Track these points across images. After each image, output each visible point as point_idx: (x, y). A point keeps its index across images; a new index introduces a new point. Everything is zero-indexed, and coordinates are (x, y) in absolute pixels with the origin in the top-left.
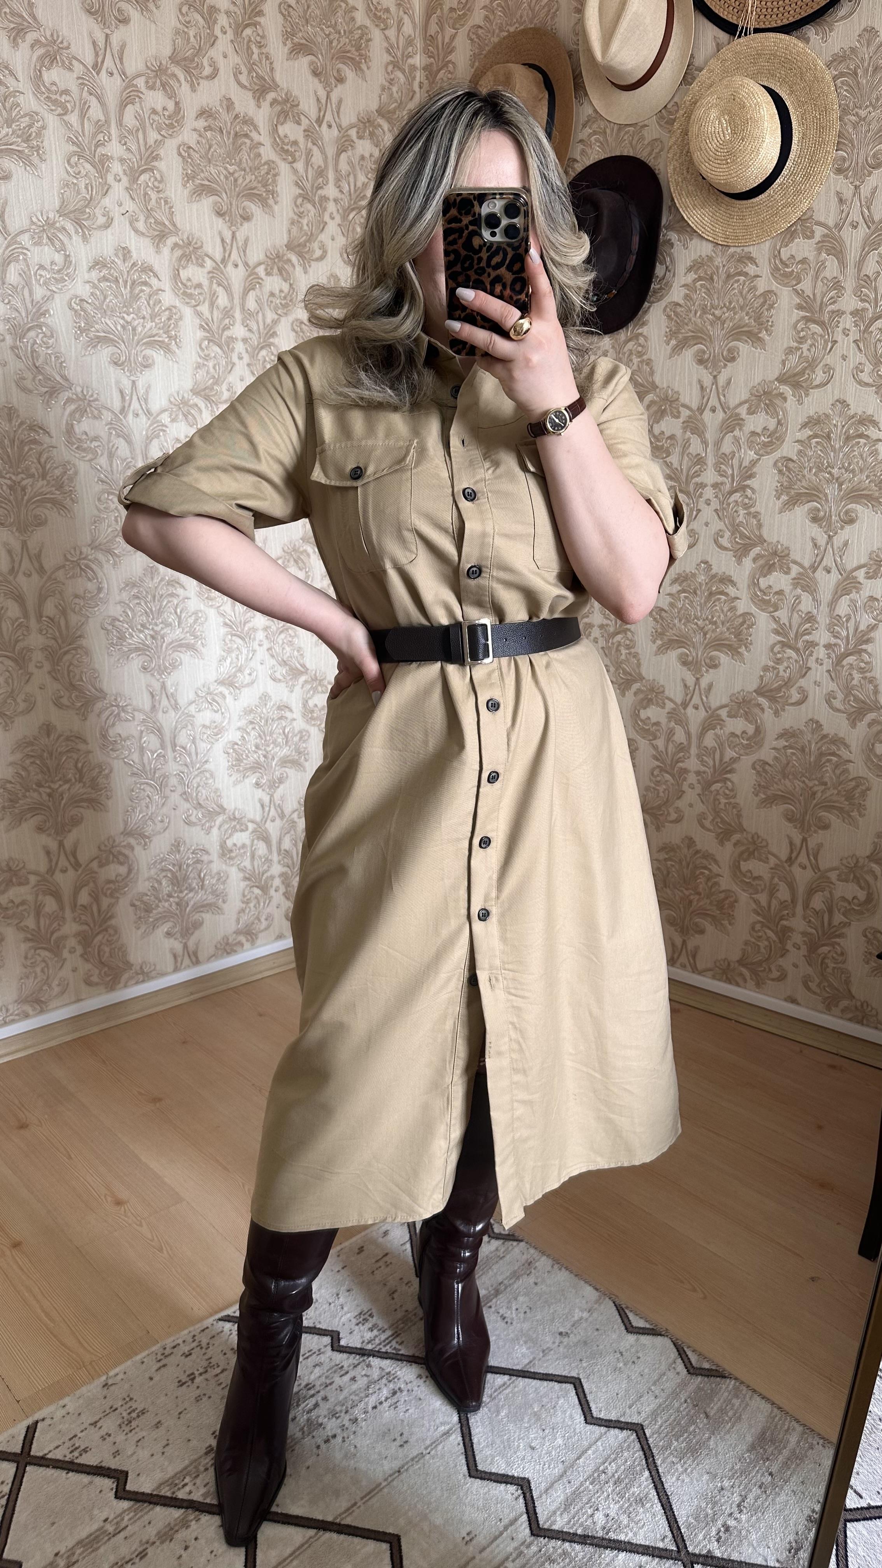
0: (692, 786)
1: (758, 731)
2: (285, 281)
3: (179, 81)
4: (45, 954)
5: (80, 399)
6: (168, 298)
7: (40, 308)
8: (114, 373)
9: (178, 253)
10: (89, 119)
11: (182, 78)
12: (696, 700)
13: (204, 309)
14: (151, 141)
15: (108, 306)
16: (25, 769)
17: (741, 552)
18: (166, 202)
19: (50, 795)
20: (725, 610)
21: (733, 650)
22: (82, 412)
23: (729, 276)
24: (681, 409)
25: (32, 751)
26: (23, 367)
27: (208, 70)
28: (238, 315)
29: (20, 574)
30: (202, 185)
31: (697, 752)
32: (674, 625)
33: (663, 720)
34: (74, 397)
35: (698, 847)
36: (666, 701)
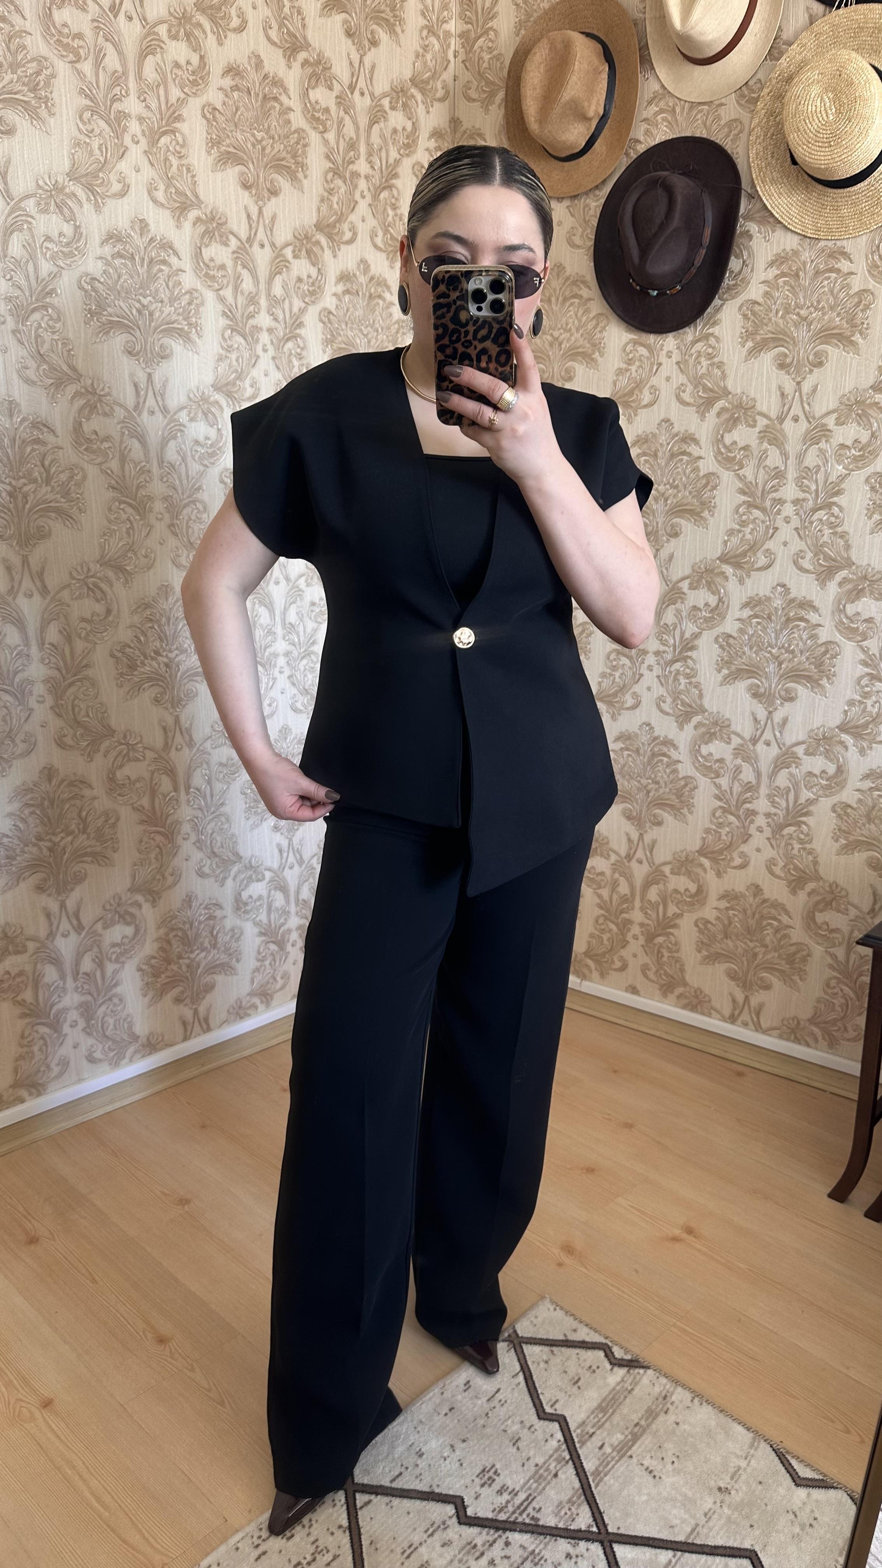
0: (760, 830)
1: (840, 770)
2: (314, 265)
3: (204, 32)
4: (43, 1030)
5: (90, 393)
6: (189, 280)
7: (46, 286)
8: (127, 364)
9: (201, 229)
10: (104, 69)
11: (208, 28)
12: (768, 735)
13: (228, 293)
14: (173, 99)
15: (122, 287)
16: (24, 820)
17: (824, 575)
18: (188, 170)
19: (51, 850)
20: (804, 637)
21: (813, 682)
22: (93, 408)
23: (817, 273)
24: (758, 417)
25: (31, 799)
26: (26, 354)
27: (235, 22)
28: (263, 302)
29: (20, 595)
30: (229, 153)
31: (767, 792)
32: (744, 653)
33: (729, 757)
34: (83, 390)
35: (766, 896)
36: (732, 736)
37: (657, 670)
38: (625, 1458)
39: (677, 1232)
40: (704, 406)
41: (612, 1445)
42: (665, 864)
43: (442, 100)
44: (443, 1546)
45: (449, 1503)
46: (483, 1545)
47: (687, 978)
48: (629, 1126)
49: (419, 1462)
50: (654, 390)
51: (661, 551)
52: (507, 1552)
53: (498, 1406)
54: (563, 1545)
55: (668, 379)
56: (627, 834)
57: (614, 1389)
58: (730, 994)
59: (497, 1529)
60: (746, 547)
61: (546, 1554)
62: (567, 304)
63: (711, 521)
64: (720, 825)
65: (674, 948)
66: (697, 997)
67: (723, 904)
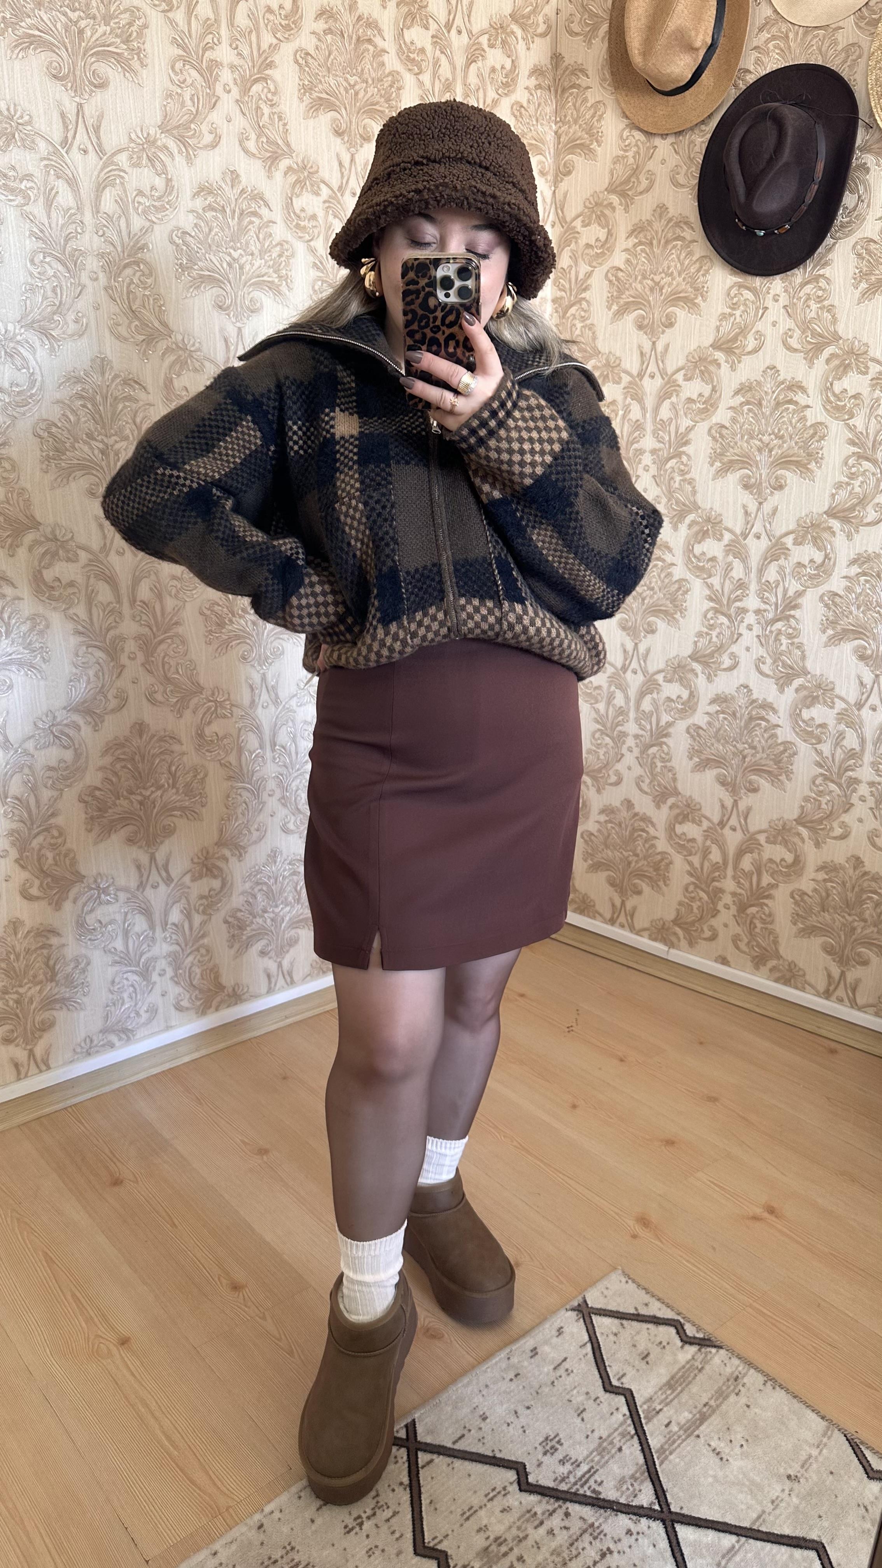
0: (862, 799)
5: (181, 349)
6: (280, 232)
7: (137, 242)
8: (218, 319)
9: (292, 178)
10: (197, 17)
12: (874, 700)
13: (319, 244)
14: (264, 45)
15: (213, 240)
16: (115, 774)
18: (280, 118)
19: (141, 803)
22: (184, 364)
25: (123, 753)
26: (118, 310)
29: (113, 553)
30: (321, 99)
31: (871, 759)
32: (851, 613)
33: (831, 722)
34: (174, 346)
35: (867, 869)
36: (836, 700)
37: (757, 631)
38: (692, 1438)
39: (758, 1211)
40: (813, 352)
41: (679, 1424)
42: (760, 832)
43: (543, 35)
44: (502, 1512)
45: (511, 1468)
46: (543, 1514)
47: (782, 951)
48: (713, 1099)
49: (482, 1425)
50: (759, 335)
51: (765, 504)
52: (566, 1523)
53: (564, 1375)
54: (624, 1521)
55: (774, 324)
56: (721, 801)
57: (684, 1367)
58: (826, 968)
59: (558, 1499)
60: (855, 501)
61: (606, 1528)
62: (670, 247)
63: (818, 473)
64: (821, 793)
65: (768, 919)
66: (790, 970)
67: (821, 876)
